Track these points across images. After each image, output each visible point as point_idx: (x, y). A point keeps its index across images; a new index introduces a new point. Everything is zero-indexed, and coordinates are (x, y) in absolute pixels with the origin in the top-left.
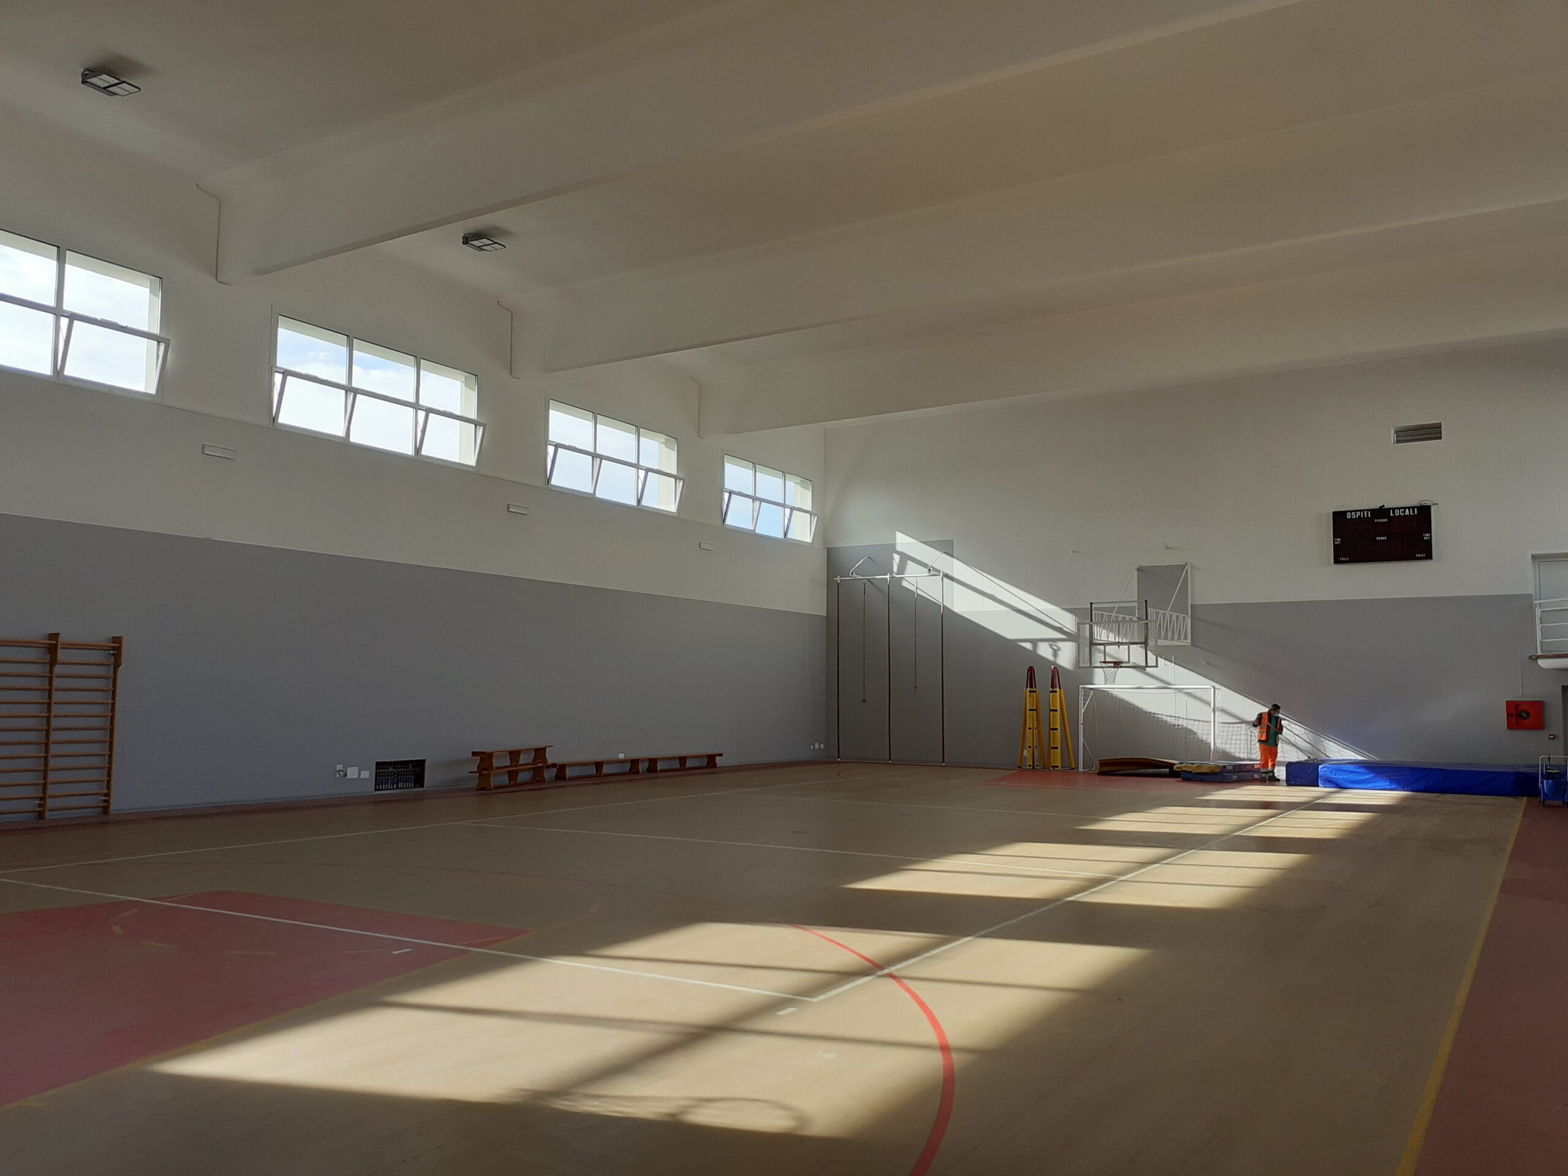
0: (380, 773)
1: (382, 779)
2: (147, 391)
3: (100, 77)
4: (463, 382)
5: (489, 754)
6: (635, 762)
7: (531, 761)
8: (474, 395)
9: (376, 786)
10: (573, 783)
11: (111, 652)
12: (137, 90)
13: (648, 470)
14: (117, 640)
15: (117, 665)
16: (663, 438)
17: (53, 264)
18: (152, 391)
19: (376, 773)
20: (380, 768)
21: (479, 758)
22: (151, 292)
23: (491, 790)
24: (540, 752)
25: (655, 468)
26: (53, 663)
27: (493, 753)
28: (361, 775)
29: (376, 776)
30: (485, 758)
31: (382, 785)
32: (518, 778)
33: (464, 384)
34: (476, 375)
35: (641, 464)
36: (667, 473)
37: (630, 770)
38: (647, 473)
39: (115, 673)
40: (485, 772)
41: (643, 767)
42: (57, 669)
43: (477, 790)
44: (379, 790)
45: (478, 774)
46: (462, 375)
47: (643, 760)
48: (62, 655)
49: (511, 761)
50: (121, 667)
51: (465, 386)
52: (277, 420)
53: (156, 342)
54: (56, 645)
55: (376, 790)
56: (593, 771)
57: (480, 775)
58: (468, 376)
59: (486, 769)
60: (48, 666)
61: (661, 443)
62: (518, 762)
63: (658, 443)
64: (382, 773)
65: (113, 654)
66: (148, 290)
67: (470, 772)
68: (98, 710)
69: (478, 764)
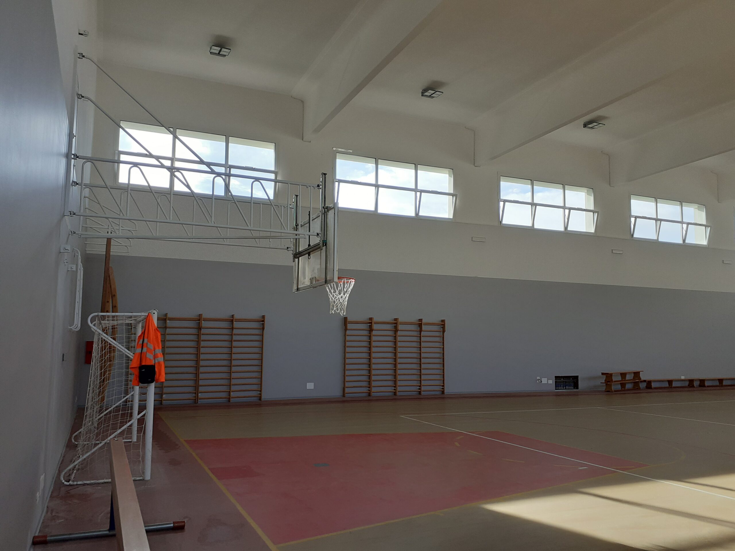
0: (557, 381)
1: (558, 384)
2: (449, 217)
3: (428, 92)
4: (586, 193)
5: (610, 374)
6: (691, 381)
7: (632, 379)
8: (592, 198)
9: (555, 387)
10: (656, 390)
11: (441, 326)
12: (442, 93)
13: (688, 224)
14: (443, 321)
15: (444, 331)
16: (696, 206)
17: (413, 171)
18: (451, 217)
19: (555, 381)
20: (557, 379)
21: (605, 376)
22: (449, 176)
23: (612, 392)
24: (637, 374)
25: (692, 222)
26: (421, 331)
27: (612, 374)
28: (548, 382)
29: (556, 383)
30: (608, 377)
31: (558, 387)
32: (626, 387)
33: (586, 194)
34: (592, 189)
35: (684, 221)
36: (700, 224)
37: (688, 385)
38: (688, 225)
39: (443, 335)
40: (609, 383)
41: (696, 384)
42: (423, 333)
43: (605, 392)
44: (557, 389)
45: (605, 384)
46: (585, 190)
47: (696, 380)
48: (424, 327)
49: (622, 378)
50: (445, 332)
51: (587, 194)
52: (502, 222)
53: (452, 196)
54: (422, 323)
55: (556, 389)
56: (667, 385)
57: (606, 384)
58: (589, 190)
59: (609, 382)
60: (419, 332)
61: (695, 208)
62: (625, 378)
63: (693, 209)
64: (558, 381)
65: (442, 327)
66: (448, 175)
67: (601, 383)
68: (438, 350)
69: (605, 379)
